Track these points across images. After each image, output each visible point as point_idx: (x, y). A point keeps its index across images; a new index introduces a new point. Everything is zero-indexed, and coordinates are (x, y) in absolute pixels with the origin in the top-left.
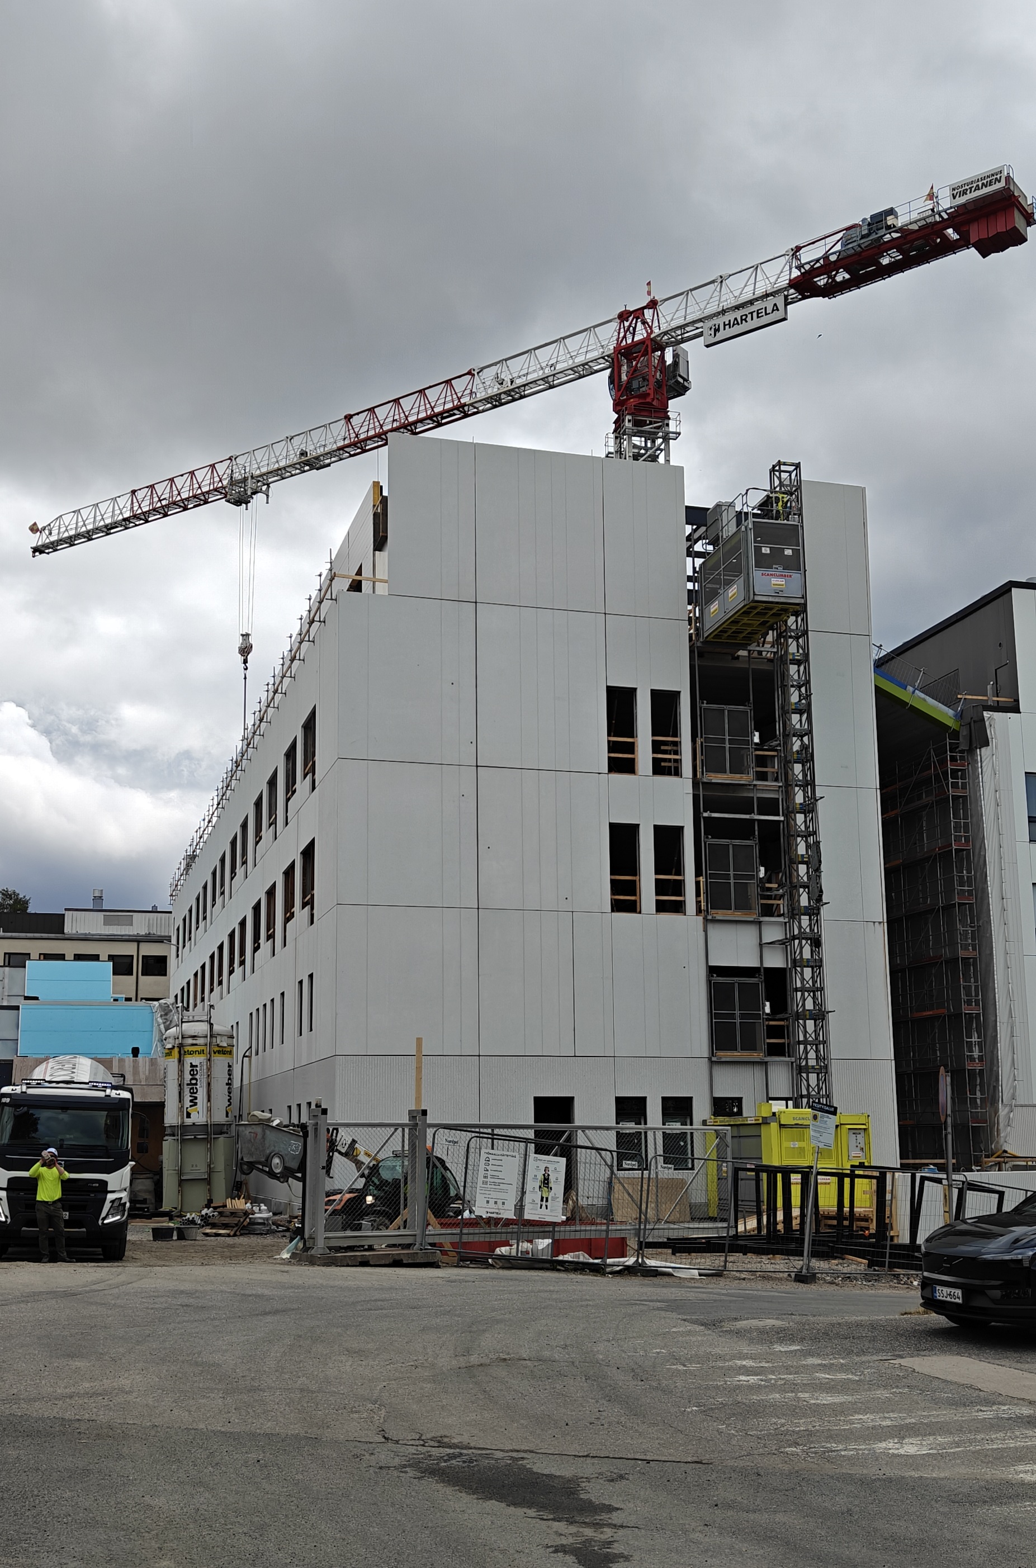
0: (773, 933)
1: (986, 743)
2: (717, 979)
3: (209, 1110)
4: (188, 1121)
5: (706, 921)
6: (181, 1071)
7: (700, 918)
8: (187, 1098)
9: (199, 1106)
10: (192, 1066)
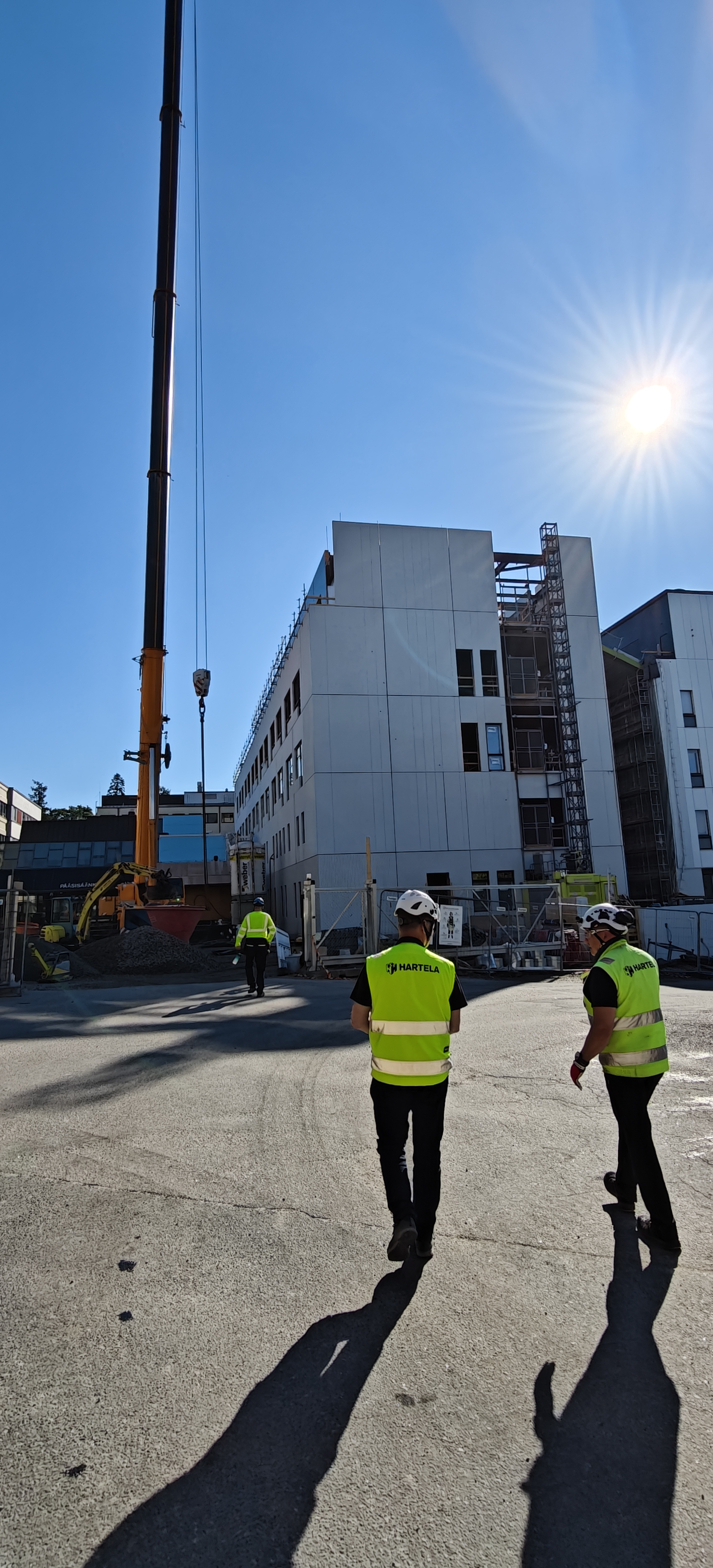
0: (553, 779)
1: (658, 675)
2: (524, 806)
3: (254, 887)
4: (243, 893)
5: (516, 774)
6: (238, 867)
7: (513, 773)
8: (242, 881)
9: (249, 885)
10: (244, 864)
